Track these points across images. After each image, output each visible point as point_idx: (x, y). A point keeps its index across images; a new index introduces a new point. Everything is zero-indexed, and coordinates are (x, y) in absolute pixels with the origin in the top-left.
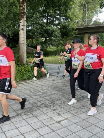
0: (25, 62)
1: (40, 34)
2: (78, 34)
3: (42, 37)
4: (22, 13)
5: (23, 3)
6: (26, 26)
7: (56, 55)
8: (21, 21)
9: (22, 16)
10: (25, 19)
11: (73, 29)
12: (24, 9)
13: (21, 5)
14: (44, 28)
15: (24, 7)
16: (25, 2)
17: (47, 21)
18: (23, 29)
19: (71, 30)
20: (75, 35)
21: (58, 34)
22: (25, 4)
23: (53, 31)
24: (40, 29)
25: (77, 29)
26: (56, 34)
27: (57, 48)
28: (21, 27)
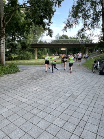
0: (4, 64)
1: (7, 46)
2: (32, 48)
3: (9, 48)
4: (3, 34)
5: (3, 28)
6: (5, 42)
7: (18, 60)
8: (2, 39)
9: (2, 36)
10: (4, 37)
11: (29, 45)
12: (4, 31)
13: (2, 29)
14: (11, 43)
15: (4, 30)
16: (4, 27)
17: (12, 38)
18: (3, 44)
19: (28, 45)
20: (30, 48)
21: (20, 47)
22: (5, 29)
23: (16, 45)
24: (7, 43)
25: (31, 45)
26: (19, 47)
27: (19, 55)
28: (2, 42)
